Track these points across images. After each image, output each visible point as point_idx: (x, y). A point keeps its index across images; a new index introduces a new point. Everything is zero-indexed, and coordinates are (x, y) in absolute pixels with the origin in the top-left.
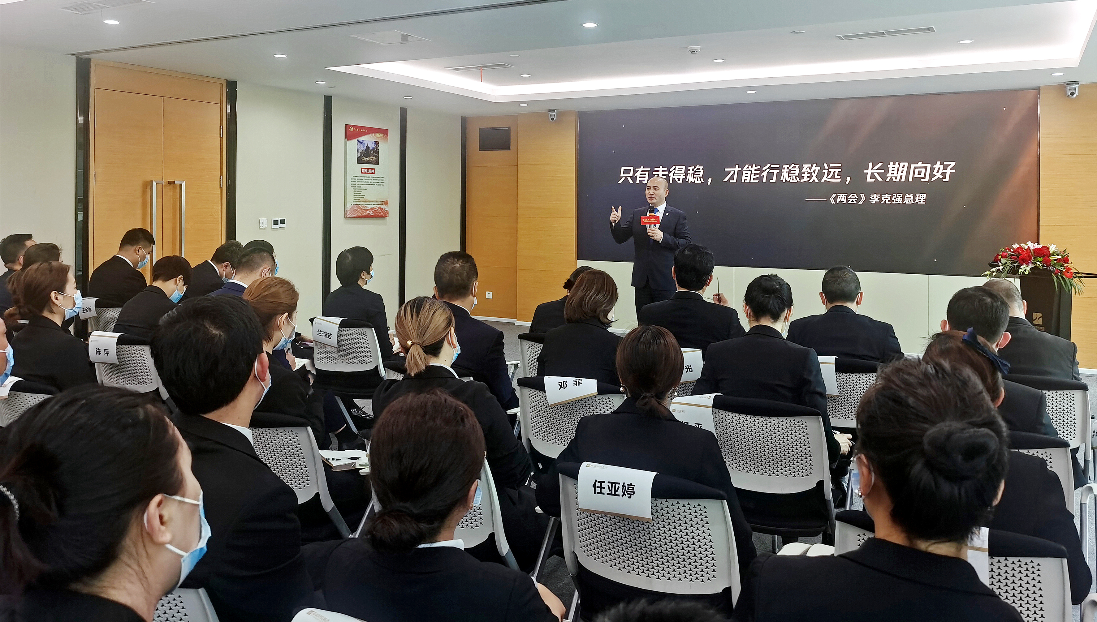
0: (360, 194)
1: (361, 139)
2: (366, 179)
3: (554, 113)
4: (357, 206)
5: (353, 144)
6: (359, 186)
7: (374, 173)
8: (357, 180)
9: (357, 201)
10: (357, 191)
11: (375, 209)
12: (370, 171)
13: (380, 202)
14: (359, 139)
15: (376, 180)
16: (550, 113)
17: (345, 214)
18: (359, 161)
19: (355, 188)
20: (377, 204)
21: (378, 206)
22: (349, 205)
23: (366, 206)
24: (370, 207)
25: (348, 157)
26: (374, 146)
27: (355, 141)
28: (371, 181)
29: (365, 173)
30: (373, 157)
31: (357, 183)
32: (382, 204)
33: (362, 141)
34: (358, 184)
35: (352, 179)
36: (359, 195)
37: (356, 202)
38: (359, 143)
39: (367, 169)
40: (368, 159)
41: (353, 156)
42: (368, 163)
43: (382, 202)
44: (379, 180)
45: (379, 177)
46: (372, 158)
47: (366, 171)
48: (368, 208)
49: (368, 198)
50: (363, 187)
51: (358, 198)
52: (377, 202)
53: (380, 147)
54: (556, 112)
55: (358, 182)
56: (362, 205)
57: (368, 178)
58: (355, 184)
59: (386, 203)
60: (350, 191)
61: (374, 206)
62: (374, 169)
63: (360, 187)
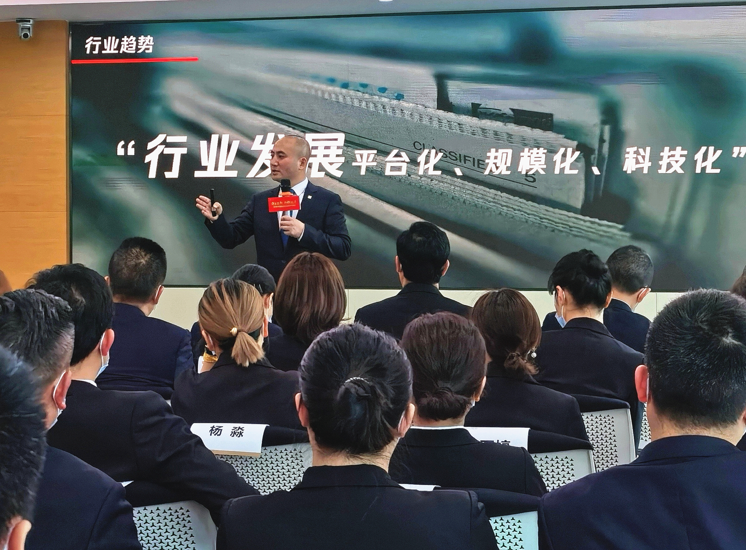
3: (28, 25)
16: (21, 25)
54: (31, 23)
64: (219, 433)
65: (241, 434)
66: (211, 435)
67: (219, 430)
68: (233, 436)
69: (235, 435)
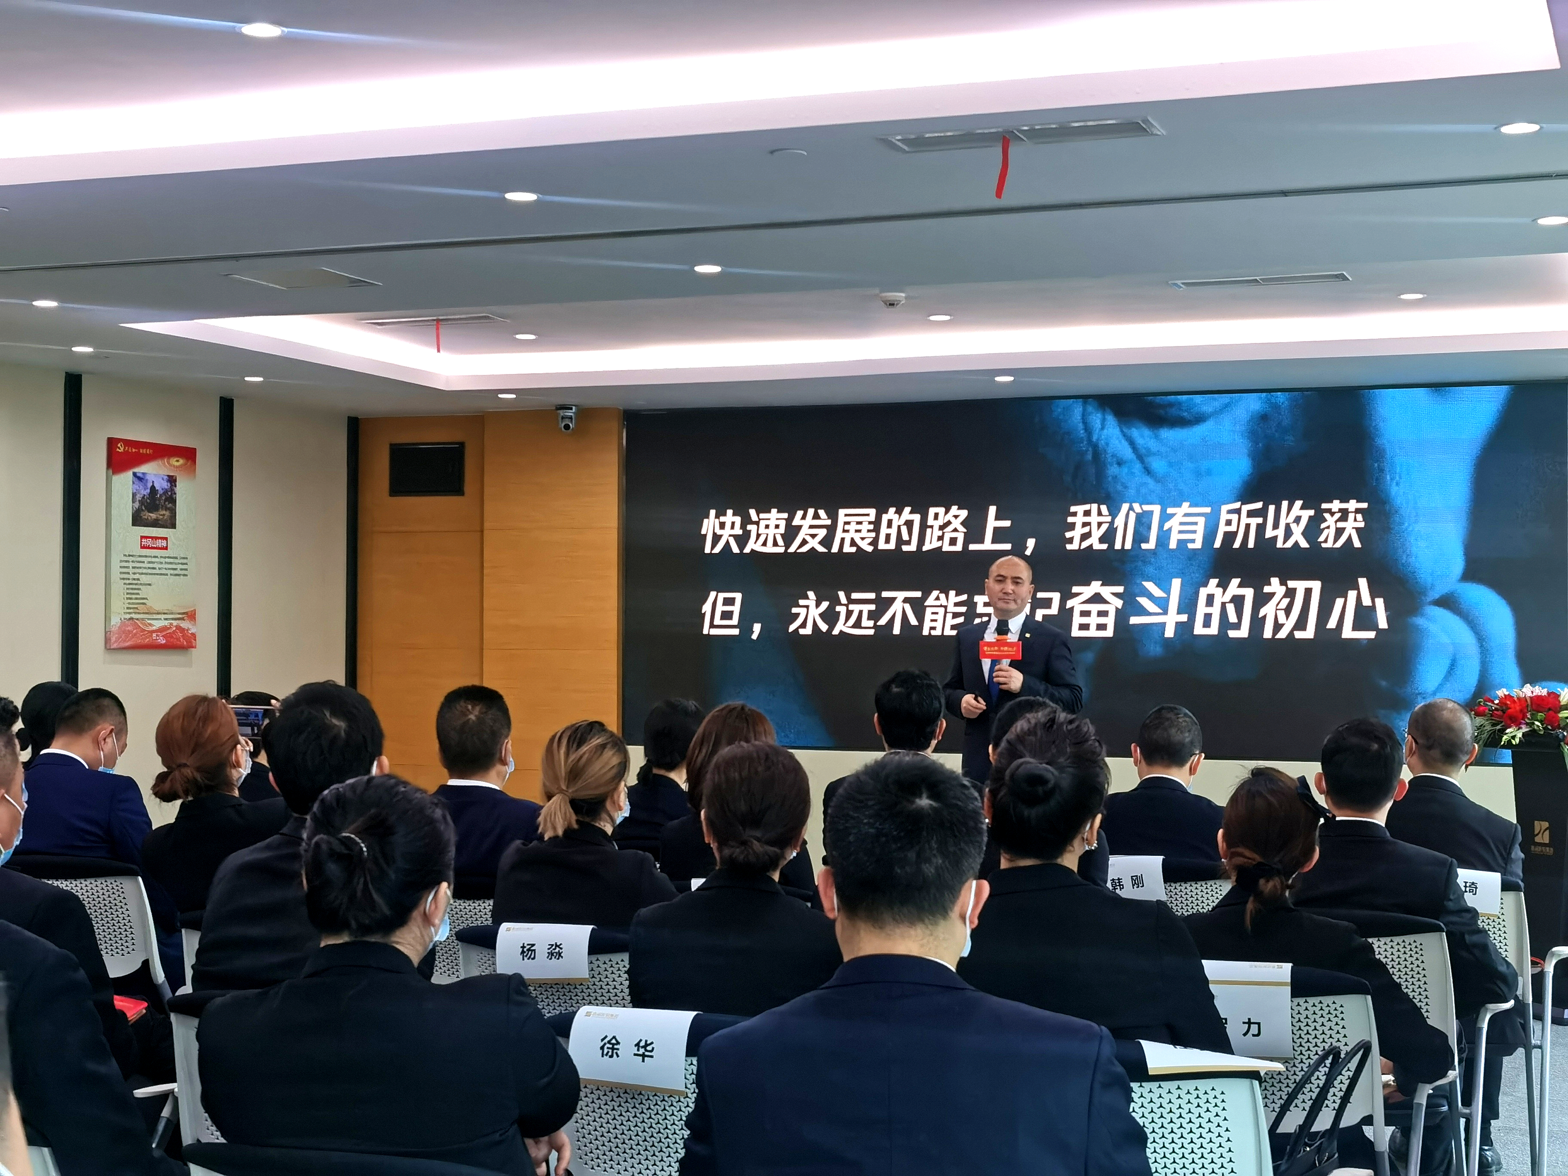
0: (138, 596)
1: (141, 469)
2: (149, 562)
3: (569, 413)
4: (131, 621)
5: (124, 481)
6: (136, 576)
7: (166, 548)
8: (131, 565)
9: (131, 611)
10: (133, 587)
11: (169, 629)
12: (160, 543)
13: (179, 614)
14: (136, 470)
15: (171, 563)
16: (562, 413)
17: (107, 640)
18: (137, 520)
19: (128, 582)
20: (173, 619)
21: (175, 623)
22: (115, 621)
23: (149, 622)
24: (157, 624)
25: (114, 512)
26: (166, 485)
27: (128, 475)
28: (160, 566)
29: (149, 548)
30: (164, 512)
31: (131, 571)
32: (183, 619)
33: (141, 475)
34: (134, 574)
35: (121, 561)
36: (136, 599)
37: (130, 613)
38: (137, 481)
39: (152, 538)
40: (153, 516)
41: (124, 508)
42: (155, 524)
43: (184, 613)
44: (176, 564)
45: (176, 558)
46: (164, 514)
47: (149, 542)
48: (154, 628)
49: (155, 603)
50: (144, 579)
51: (133, 604)
52: (172, 613)
53: (181, 489)
54: (574, 410)
55: (133, 568)
56: (143, 619)
57: (153, 560)
58: (128, 573)
59: (191, 616)
60: (118, 588)
61: (166, 623)
62: (166, 539)
63: (138, 579)
64: (532, 956)
65: (560, 954)
66: (523, 959)
67: (532, 950)
68: (551, 959)
69: (553, 957)
